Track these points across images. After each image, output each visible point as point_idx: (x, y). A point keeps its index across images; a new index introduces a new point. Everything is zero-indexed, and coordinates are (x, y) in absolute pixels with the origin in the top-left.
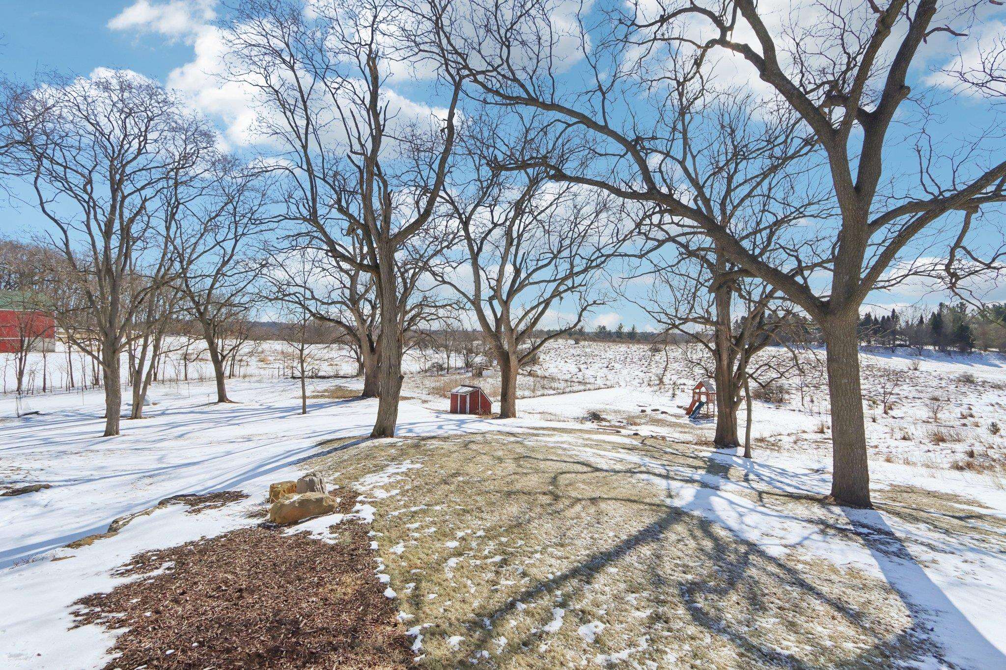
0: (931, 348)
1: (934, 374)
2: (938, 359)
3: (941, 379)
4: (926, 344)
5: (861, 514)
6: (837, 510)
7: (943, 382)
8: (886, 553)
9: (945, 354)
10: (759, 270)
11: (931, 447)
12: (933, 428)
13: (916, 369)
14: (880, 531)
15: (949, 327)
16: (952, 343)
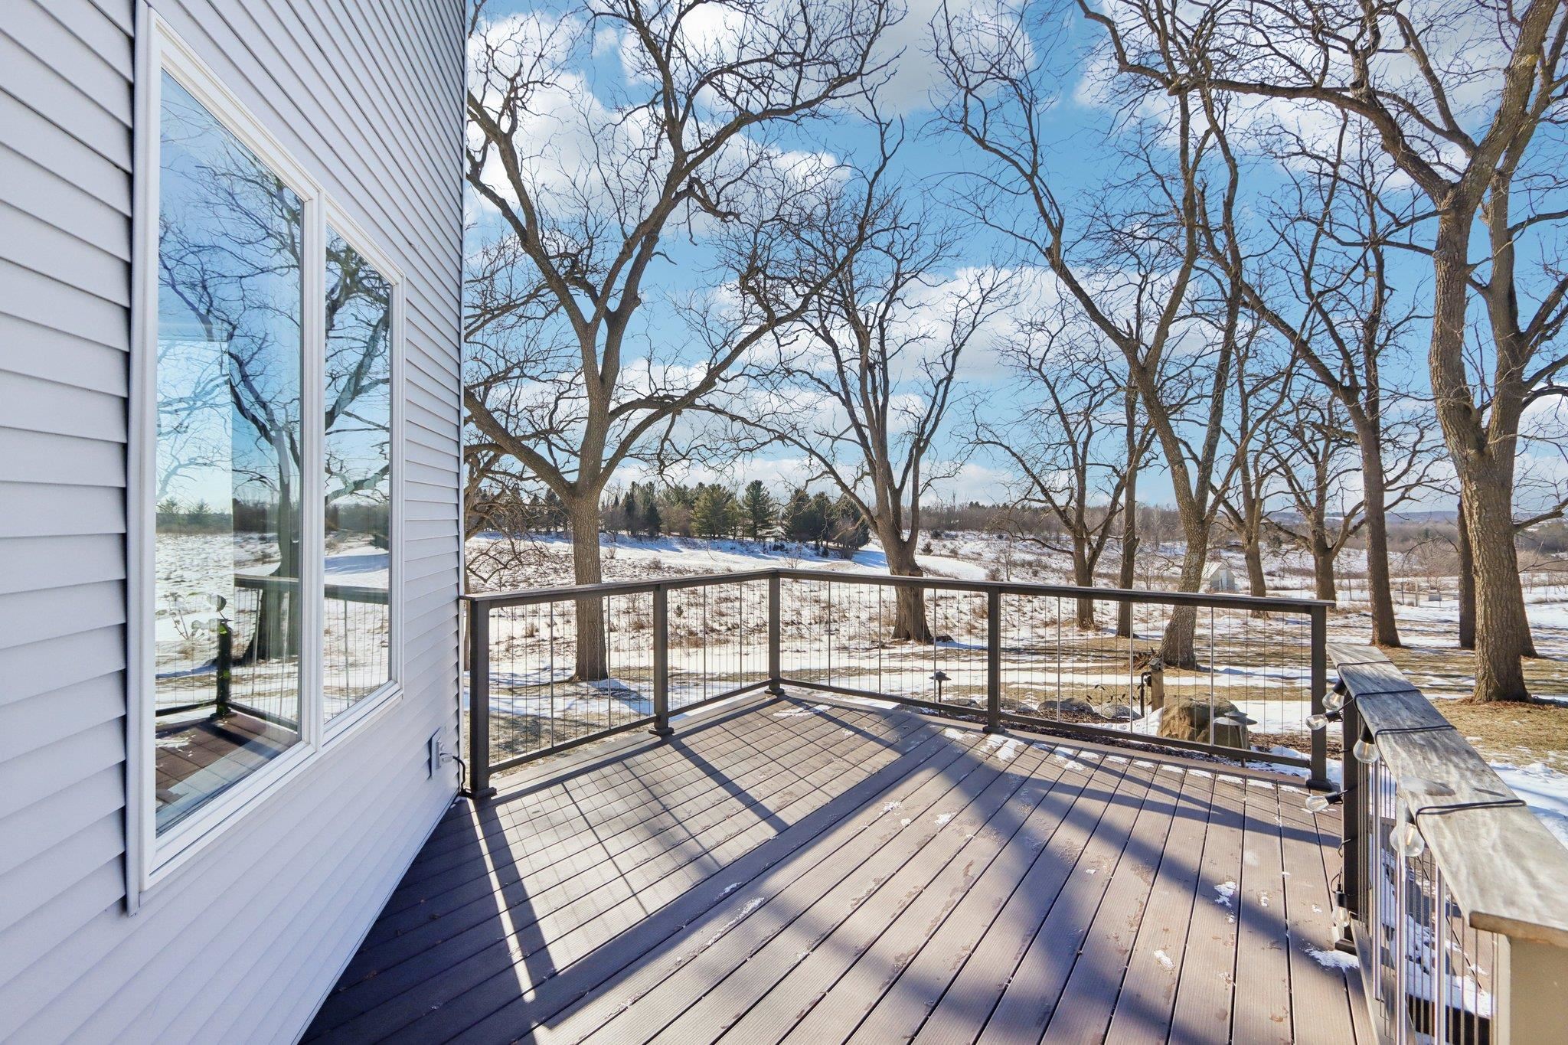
0: (624, 533)
1: (628, 562)
2: (631, 545)
3: (635, 567)
4: (620, 529)
5: (603, 683)
6: (584, 684)
7: (637, 570)
8: (630, 700)
9: (637, 541)
10: (513, 446)
11: (633, 634)
12: (633, 617)
13: (612, 558)
14: (621, 690)
15: (641, 509)
16: (643, 528)
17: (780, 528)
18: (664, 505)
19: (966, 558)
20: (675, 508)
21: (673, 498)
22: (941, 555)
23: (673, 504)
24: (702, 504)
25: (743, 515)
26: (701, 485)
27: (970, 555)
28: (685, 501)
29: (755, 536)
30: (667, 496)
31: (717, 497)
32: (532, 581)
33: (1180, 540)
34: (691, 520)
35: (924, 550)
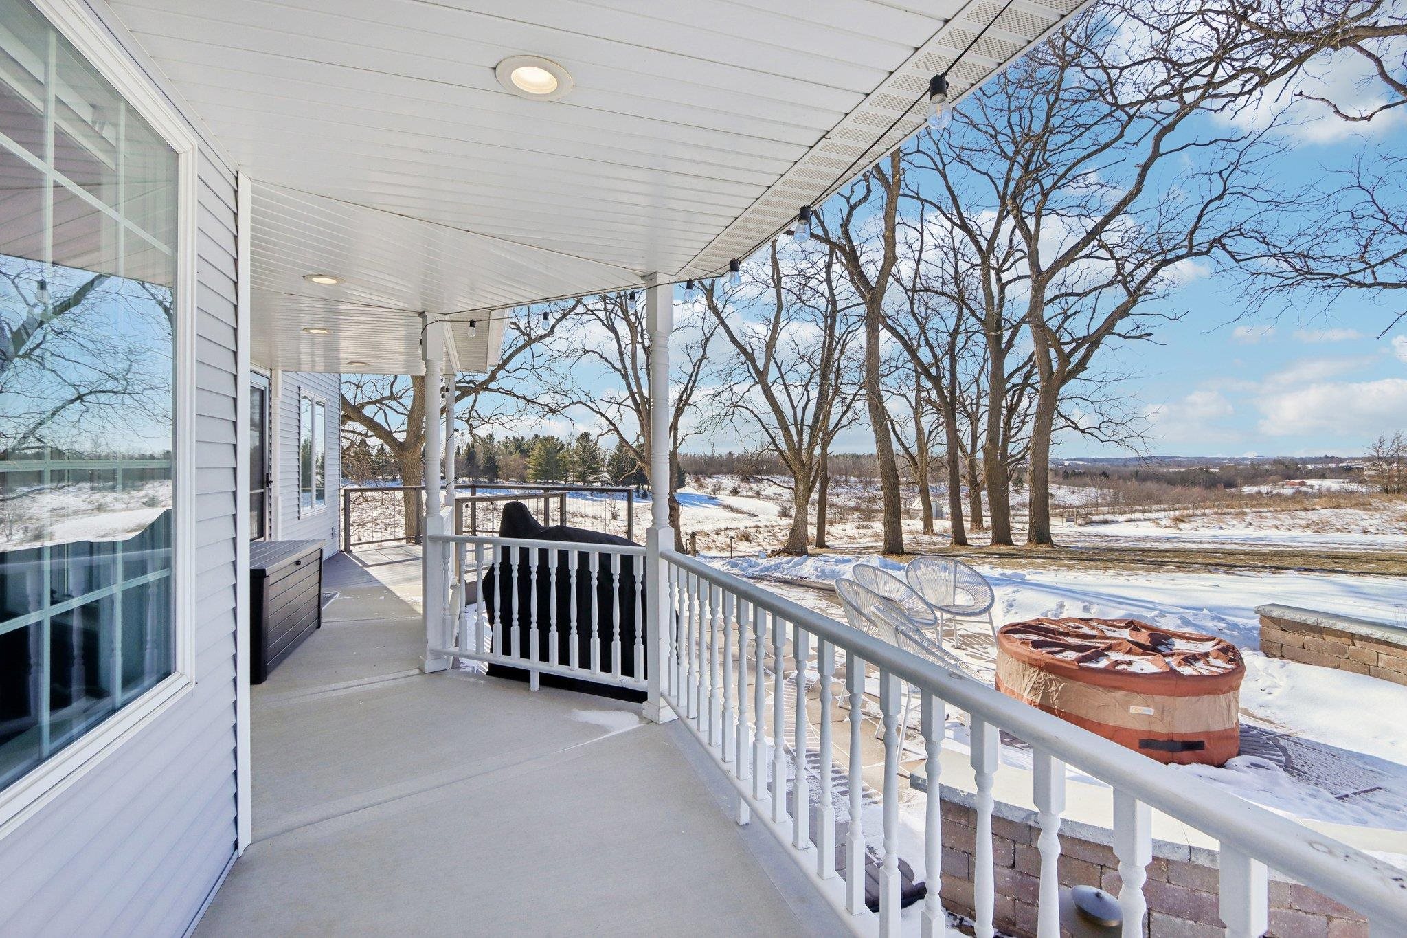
15: (481, 458)
16: (483, 473)
17: (606, 474)
18: (503, 454)
19: (769, 498)
20: (513, 457)
21: (511, 448)
22: (747, 496)
23: (511, 453)
24: (536, 453)
25: (573, 463)
26: (536, 436)
27: (772, 496)
28: (522, 452)
29: (584, 481)
30: (506, 447)
31: (551, 446)
32: (378, 521)
33: (944, 481)
34: (526, 468)
35: (732, 492)
